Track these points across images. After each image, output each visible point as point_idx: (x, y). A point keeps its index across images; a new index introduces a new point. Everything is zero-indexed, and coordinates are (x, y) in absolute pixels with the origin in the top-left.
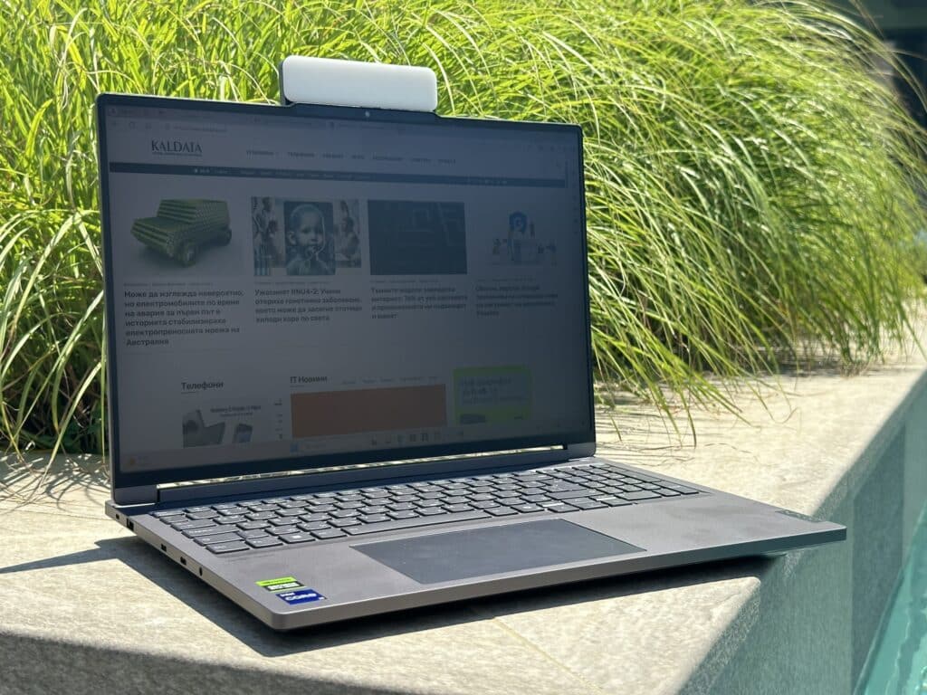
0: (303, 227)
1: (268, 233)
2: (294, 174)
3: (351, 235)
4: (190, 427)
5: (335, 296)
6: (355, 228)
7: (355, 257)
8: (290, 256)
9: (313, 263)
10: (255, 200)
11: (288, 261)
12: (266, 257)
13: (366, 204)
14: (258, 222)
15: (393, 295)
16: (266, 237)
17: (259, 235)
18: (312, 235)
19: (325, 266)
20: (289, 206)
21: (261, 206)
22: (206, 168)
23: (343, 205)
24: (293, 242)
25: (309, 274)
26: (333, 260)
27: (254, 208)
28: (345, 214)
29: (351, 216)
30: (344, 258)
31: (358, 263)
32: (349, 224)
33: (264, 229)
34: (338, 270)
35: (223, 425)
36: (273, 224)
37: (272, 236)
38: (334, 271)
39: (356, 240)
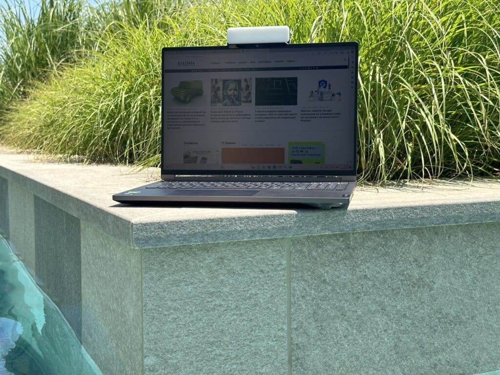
0: (229, 88)
1: (216, 91)
2: (227, 70)
3: (248, 91)
4: (186, 157)
5: (240, 113)
6: (250, 88)
7: (249, 99)
8: (224, 99)
9: (233, 102)
10: (212, 80)
11: (223, 101)
12: (215, 100)
13: (255, 80)
14: (213, 87)
15: (264, 113)
16: (216, 93)
17: (213, 92)
18: (233, 91)
19: (237, 102)
20: (225, 81)
21: (214, 82)
22: (196, 70)
23: (246, 80)
24: (225, 94)
25: (231, 105)
26: (241, 100)
27: (212, 83)
28: (246, 84)
29: (248, 84)
30: (245, 100)
31: (250, 101)
32: (248, 87)
33: (215, 90)
34: (242, 104)
35: (197, 157)
36: (218, 88)
37: (218, 92)
38: (240, 104)
39: (250, 93)
